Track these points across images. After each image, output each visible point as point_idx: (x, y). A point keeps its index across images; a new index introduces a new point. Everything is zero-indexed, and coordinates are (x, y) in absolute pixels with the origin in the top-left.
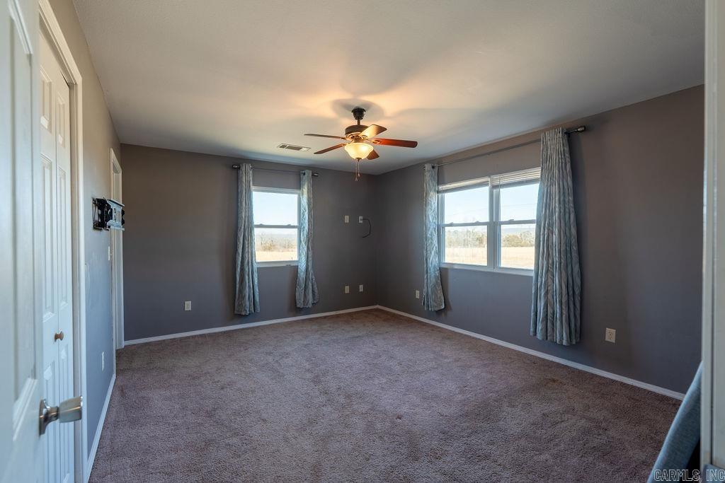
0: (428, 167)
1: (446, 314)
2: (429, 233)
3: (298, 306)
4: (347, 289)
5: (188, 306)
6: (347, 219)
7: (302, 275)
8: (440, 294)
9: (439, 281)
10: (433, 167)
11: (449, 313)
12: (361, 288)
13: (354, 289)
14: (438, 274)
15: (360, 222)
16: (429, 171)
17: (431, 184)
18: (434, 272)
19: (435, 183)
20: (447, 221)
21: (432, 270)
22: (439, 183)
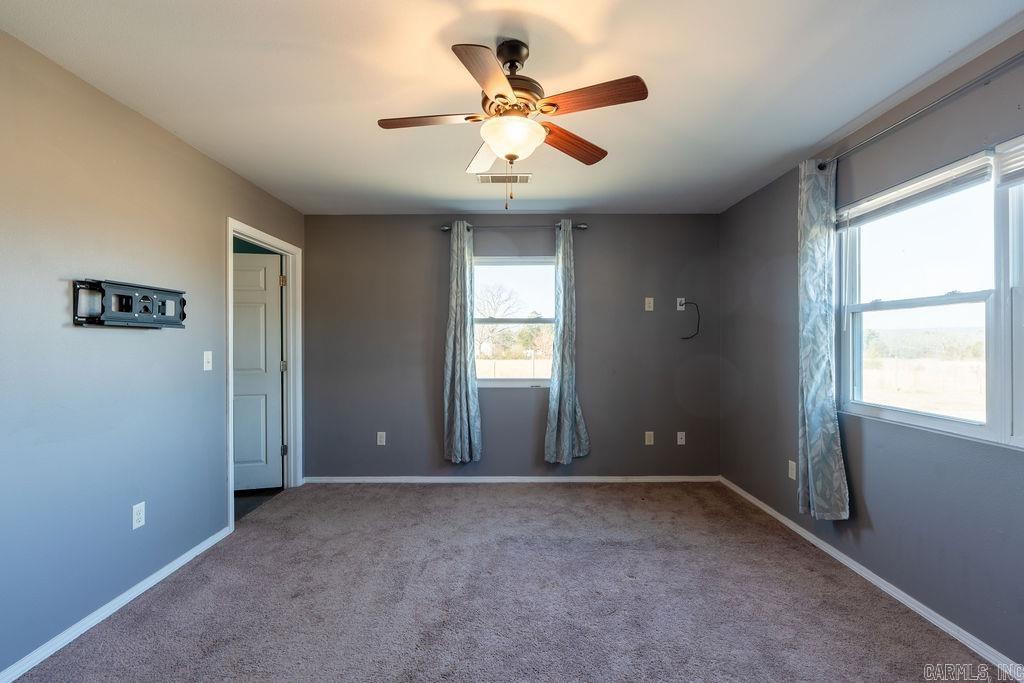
0: (806, 169)
1: (857, 536)
2: (808, 327)
3: (546, 459)
4: (649, 438)
5: (382, 438)
6: (649, 304)
7: (553, 405)
8: (839, 479)
9: (838, 449)
10: (822, 167)
11: (865, 534)
12: (681, 438)
13: (665, 438)
14: (832, 428)
15: (679, 308)
16: (809, 177)
17: (813, 210)
18: (824, 423)
19: (827, 204)
20: (866, 298)
21: (815, 419)
22: (838, 204)
